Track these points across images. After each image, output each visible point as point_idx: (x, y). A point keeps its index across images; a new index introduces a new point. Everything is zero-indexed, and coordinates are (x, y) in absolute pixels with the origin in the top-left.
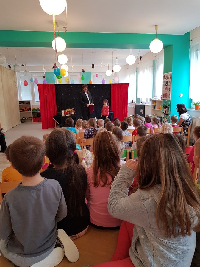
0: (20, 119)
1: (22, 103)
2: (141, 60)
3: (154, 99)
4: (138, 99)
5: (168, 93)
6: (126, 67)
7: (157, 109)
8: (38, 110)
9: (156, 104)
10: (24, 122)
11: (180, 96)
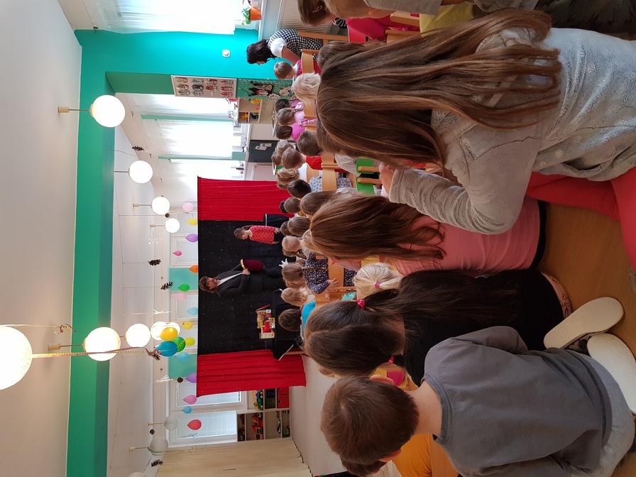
0: (281, 439)
1: (241, 435)
2: (140, 149)
3: (236, 118)
4: (236, 156)
5: (220, 85)
6: (159, 184)
7: (259, 111)
8: (260, 395)
9: (247, 113)
10: (289, 429)
11: (228, 57)
